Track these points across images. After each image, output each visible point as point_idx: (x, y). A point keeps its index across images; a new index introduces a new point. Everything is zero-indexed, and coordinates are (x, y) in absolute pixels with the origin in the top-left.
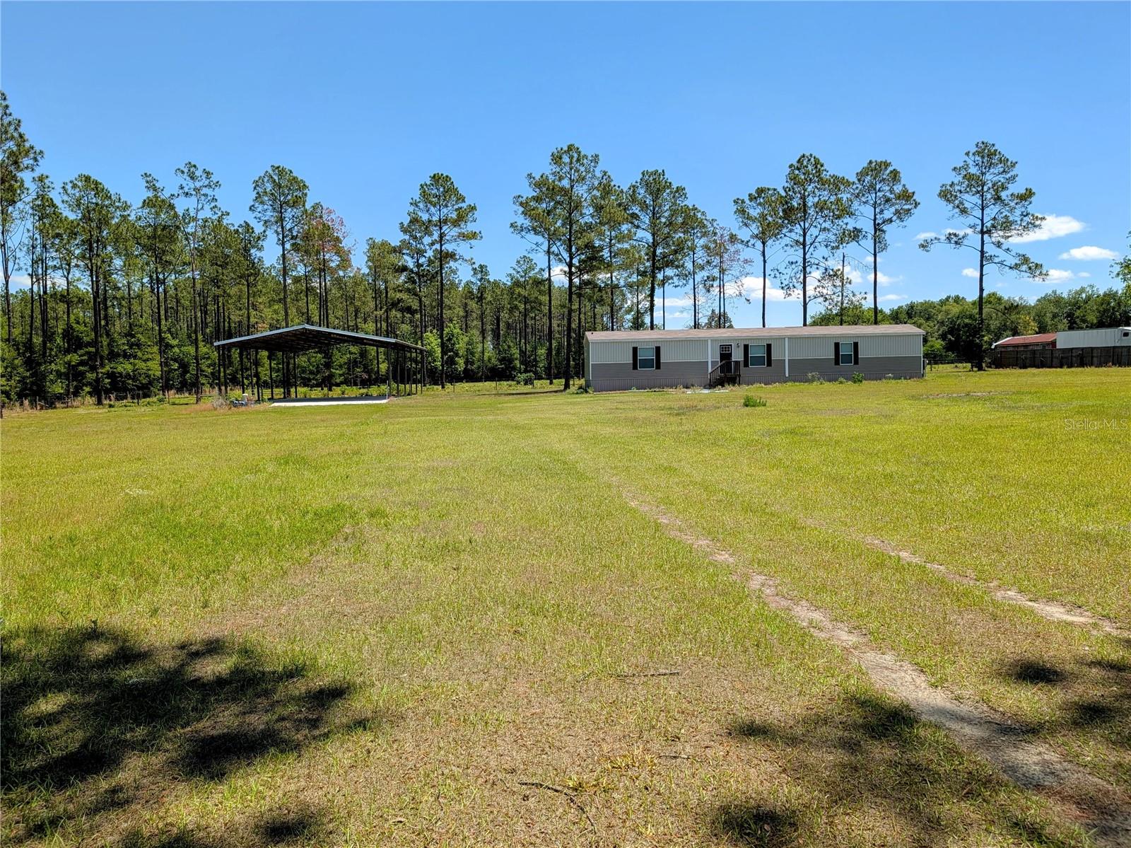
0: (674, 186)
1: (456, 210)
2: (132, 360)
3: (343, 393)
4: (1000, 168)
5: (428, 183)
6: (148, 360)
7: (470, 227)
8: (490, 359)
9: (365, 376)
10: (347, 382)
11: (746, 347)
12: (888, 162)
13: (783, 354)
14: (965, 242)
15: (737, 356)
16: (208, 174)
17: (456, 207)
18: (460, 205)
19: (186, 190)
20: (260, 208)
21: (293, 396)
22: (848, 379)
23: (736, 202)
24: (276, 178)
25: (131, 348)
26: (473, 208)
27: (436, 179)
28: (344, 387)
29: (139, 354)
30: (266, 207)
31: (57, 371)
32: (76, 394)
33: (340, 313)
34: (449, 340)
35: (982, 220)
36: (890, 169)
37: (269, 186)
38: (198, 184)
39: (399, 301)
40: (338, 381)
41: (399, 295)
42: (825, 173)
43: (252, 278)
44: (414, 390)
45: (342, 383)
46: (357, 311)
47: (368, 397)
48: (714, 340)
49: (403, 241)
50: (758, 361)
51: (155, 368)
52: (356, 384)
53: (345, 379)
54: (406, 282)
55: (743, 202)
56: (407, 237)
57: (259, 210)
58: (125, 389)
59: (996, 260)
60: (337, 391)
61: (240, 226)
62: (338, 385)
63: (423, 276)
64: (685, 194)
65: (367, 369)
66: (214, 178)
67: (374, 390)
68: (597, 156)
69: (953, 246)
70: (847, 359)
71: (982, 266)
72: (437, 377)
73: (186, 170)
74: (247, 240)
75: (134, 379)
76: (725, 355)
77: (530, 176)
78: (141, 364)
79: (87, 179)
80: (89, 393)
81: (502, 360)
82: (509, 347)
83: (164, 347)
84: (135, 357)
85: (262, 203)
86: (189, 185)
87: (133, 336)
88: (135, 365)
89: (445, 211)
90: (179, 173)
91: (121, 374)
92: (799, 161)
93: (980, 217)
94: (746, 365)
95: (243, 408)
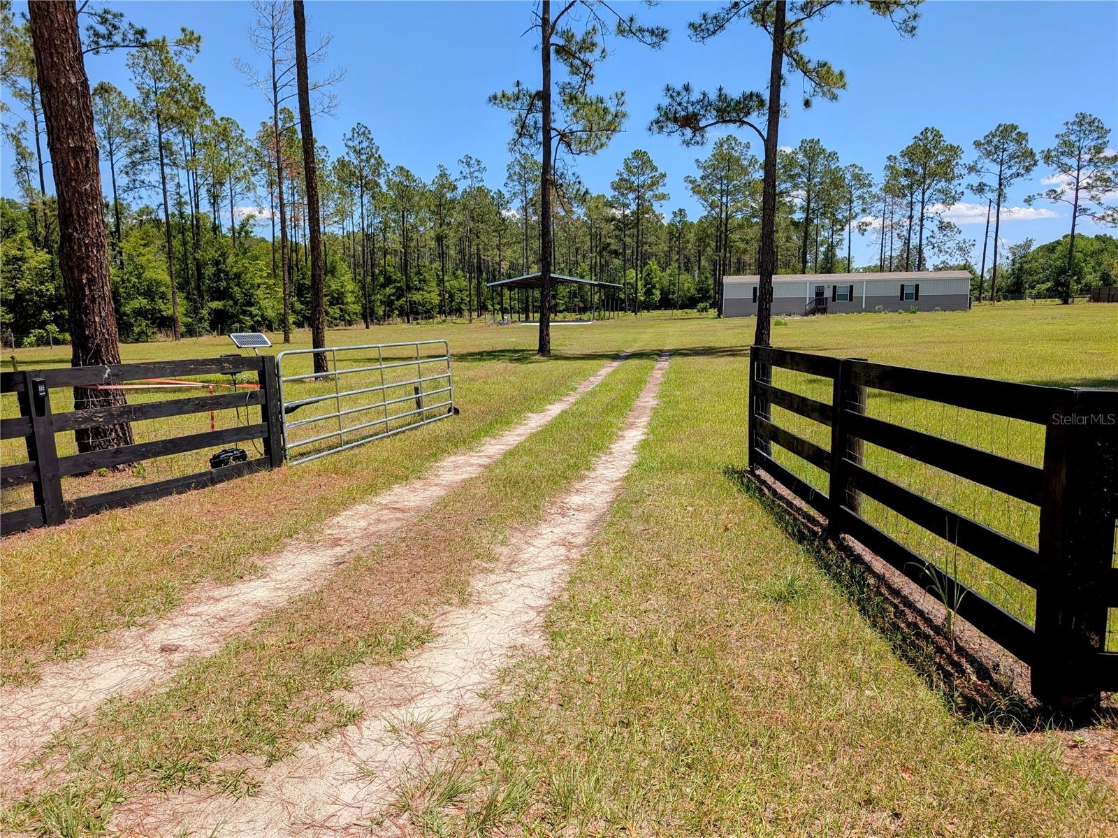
0: (828, 151)
1: (651, 178)
2: (421, 292)
3: (565, 318)
4: (1095, 135)
5: (630, 157)
6: (430, 292)
7: (661, 190)
8: (689, 289)
9: (582, 305)
10: (567, 310)
11: (835, 288)
12: (1015, 124)
13: (861, 293)
14: (1063, 198)
15: (828, 294)
16: (478, 162)
17: (650, 175)
18: (653, 174)
19: (464, 174)
20: (511, 184)
21: (531, 319)
22: (906, 311)
23: (889, 158)
24: (522, 162)
25: (420, 283)
26: (663, 176)
27: (637, 154)
28: (565, 313)
29: (426, 288)
30: (515, 183)
31: (381, 300)
32: (389, 316)
33: (565, 250)
34: (649, 274)
35: (1078, 179)
36: (1018, 130)
37: (517, 169)
38: (472, 170)
39: (609, 244)
40: (561, 309)
41: (608, 240)
42: (943, 143)
43: (502, 232)
44: (616, 317)
45: (564, 310)
46: (577, 249)
47: (581, 320)
48: (811, 283)
49: (613, 197)
50: (843, 297)
51: (436, 299)
52: (574, 311)
53: (567, 307)
54: (614, 230)
55: (895, 158)
56: (616, 193)
57: (510, 186)
58: (418, 313)
59: (1089, 212)
60: (560, 316)
61: (495, 193)
62: (561, 312)
63: (627, 224)
64: (837, 158)
65: (583, 300)
66: (482, 165)
67: (585, 316)
68: (749, 143)
69: (1052, 200)
70: (909, 296)
71: (1075, 217)
72: (636, 306)
73: (465, 161)
74: (501, 202)
75: (423, 305)
76: (819, 293)
77: (697, 161)
78: (427, 295)
79: (402, 169)
80: (398, 315)
81: (699, 290)
82: (706, 278)
83: (441, 282)
84: (423, 290)
85: (512, 180)
86: (466, 170)
87: (421, 274)
88: (423, 295)
89: (642, 178)
90: (460, 163)
91: (415, 302)
92: (922, 133)
93: (1076, 176)
94: (834, 299)
95: (505, 326)
